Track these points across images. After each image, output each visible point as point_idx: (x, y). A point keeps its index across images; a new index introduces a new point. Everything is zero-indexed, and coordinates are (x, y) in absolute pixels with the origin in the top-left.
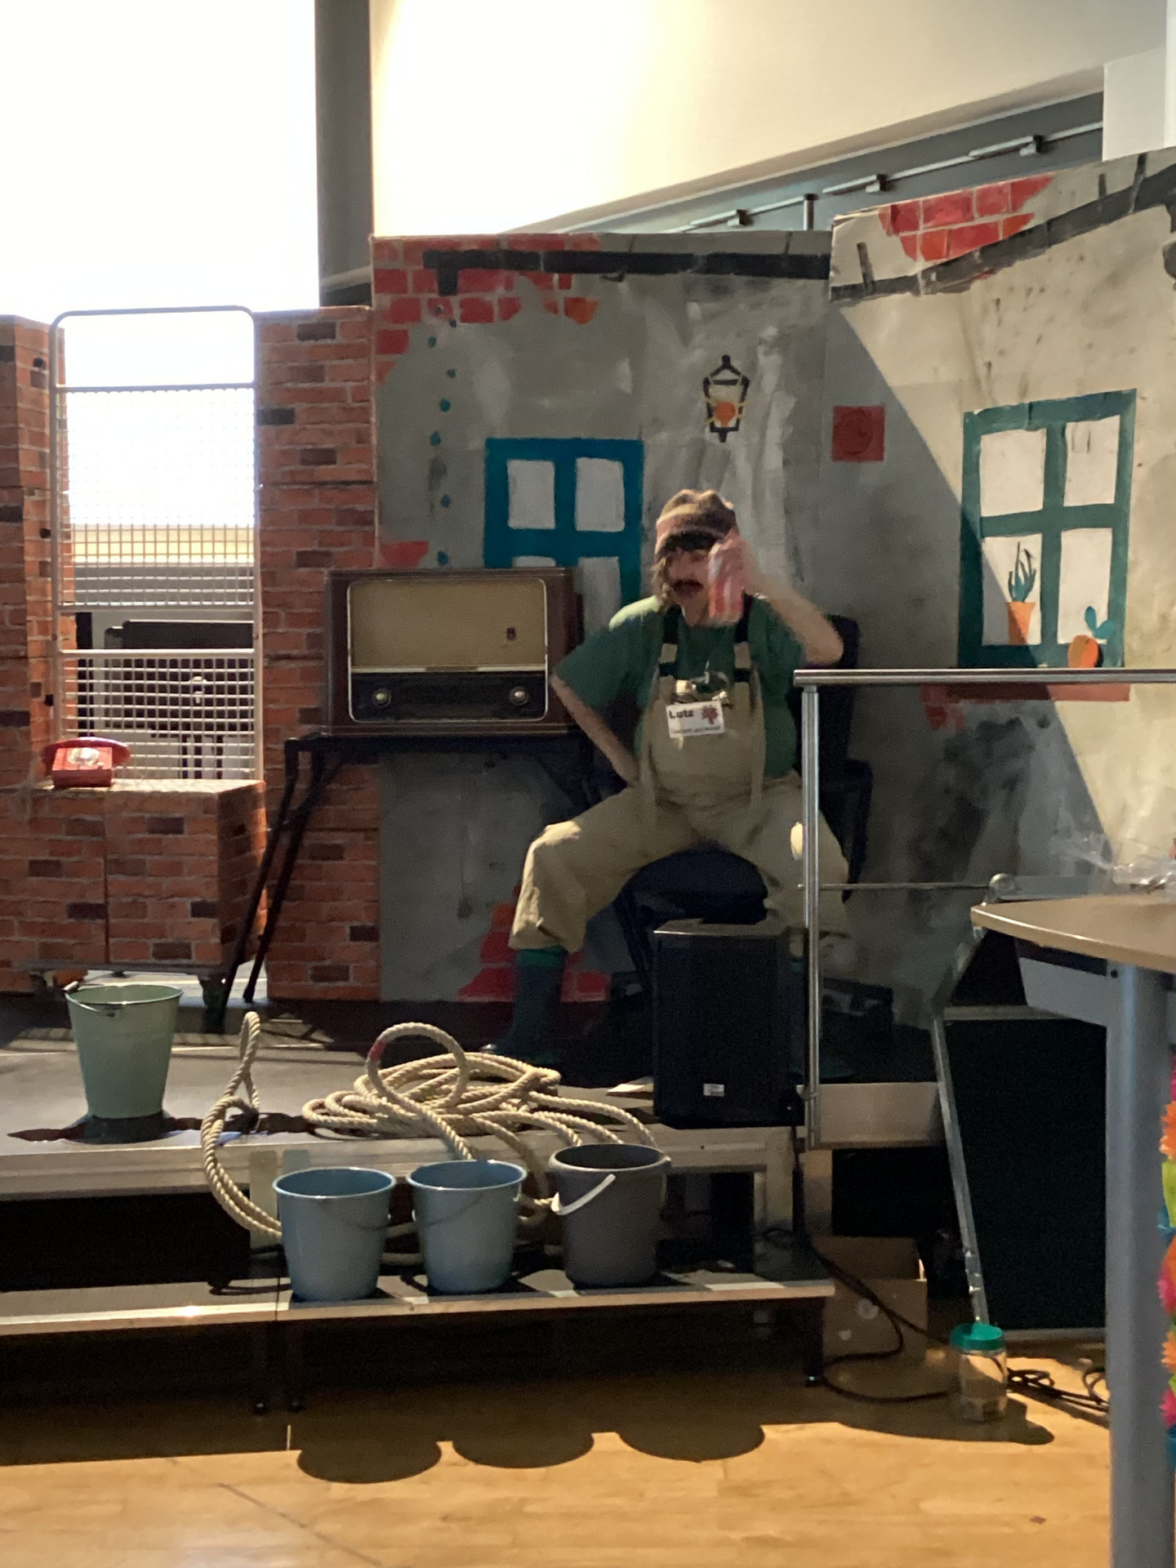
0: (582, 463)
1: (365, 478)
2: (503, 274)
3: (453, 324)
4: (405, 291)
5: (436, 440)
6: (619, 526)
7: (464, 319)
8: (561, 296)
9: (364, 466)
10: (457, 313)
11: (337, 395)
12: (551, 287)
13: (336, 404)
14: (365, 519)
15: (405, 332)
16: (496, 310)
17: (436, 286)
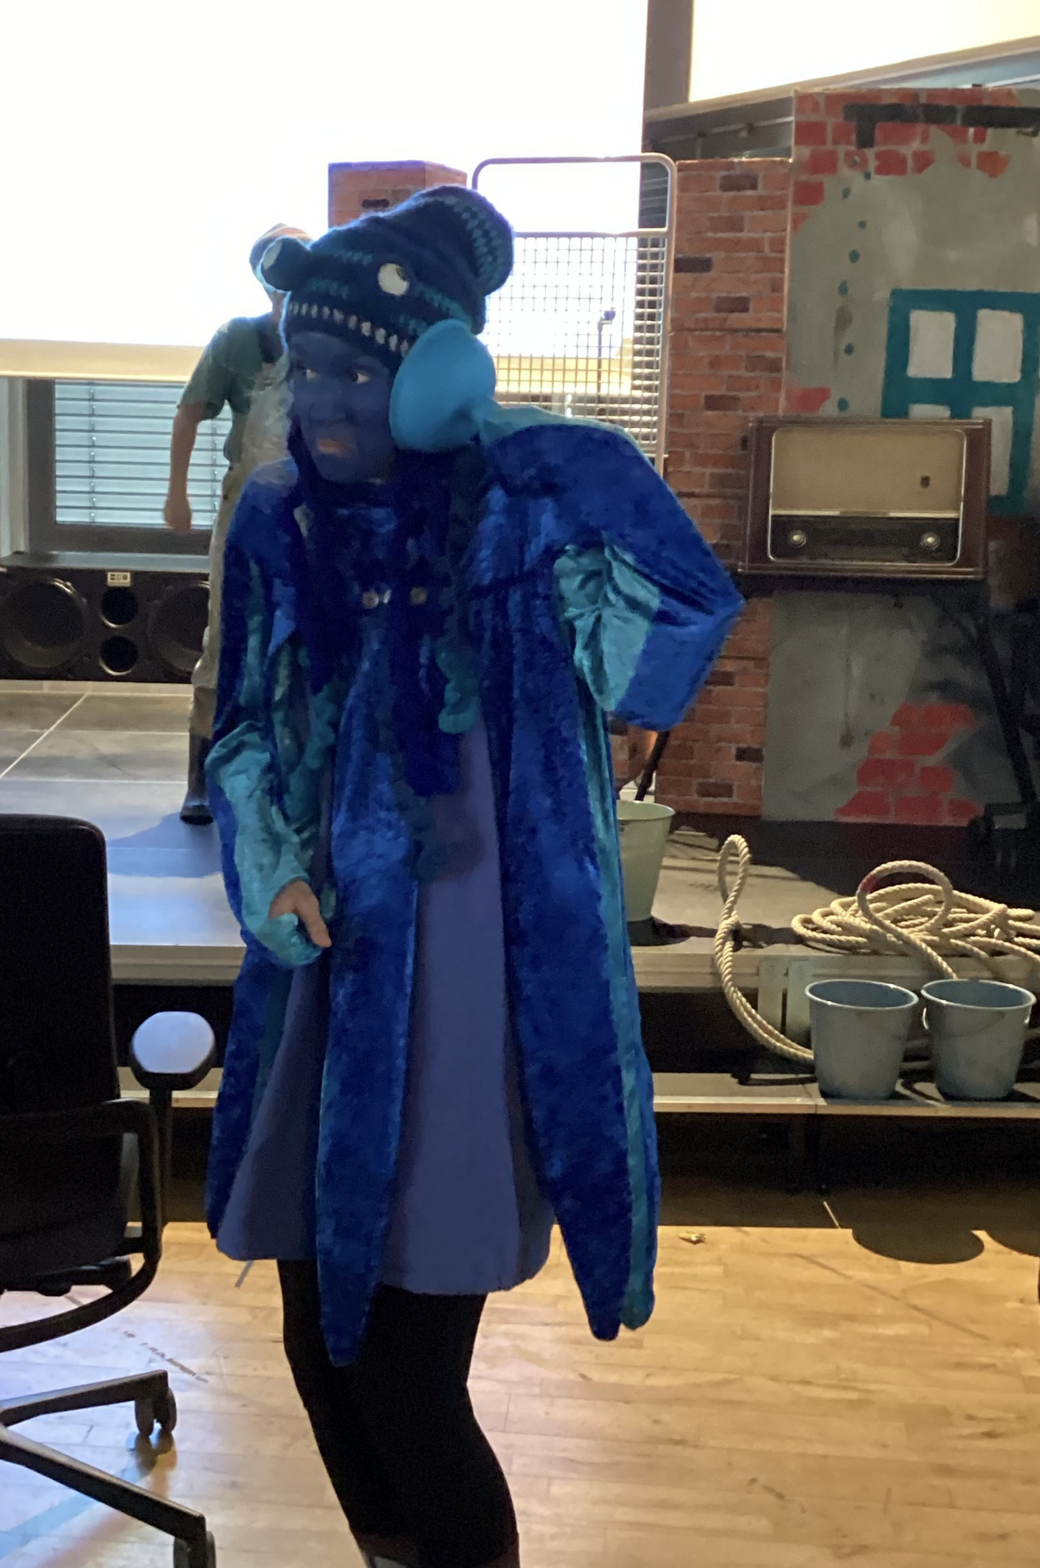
0: (984, 314)
1: (776, 327)
2: (920, 128)
3: (868, 176)
4: (823, 142)
5: (843, 290)
6: (1016, 377)
7: (879, 171)
8: (974, 150)
9: (776, 315)
10: (872, 164)
11: (754, 245)
12: (965, 141)
13: (752, 254)
14: (774, 366)
15: (821, 185)
16: (910, 163)
17: (854, 137)
